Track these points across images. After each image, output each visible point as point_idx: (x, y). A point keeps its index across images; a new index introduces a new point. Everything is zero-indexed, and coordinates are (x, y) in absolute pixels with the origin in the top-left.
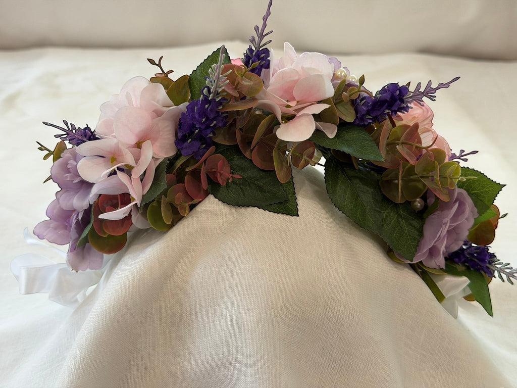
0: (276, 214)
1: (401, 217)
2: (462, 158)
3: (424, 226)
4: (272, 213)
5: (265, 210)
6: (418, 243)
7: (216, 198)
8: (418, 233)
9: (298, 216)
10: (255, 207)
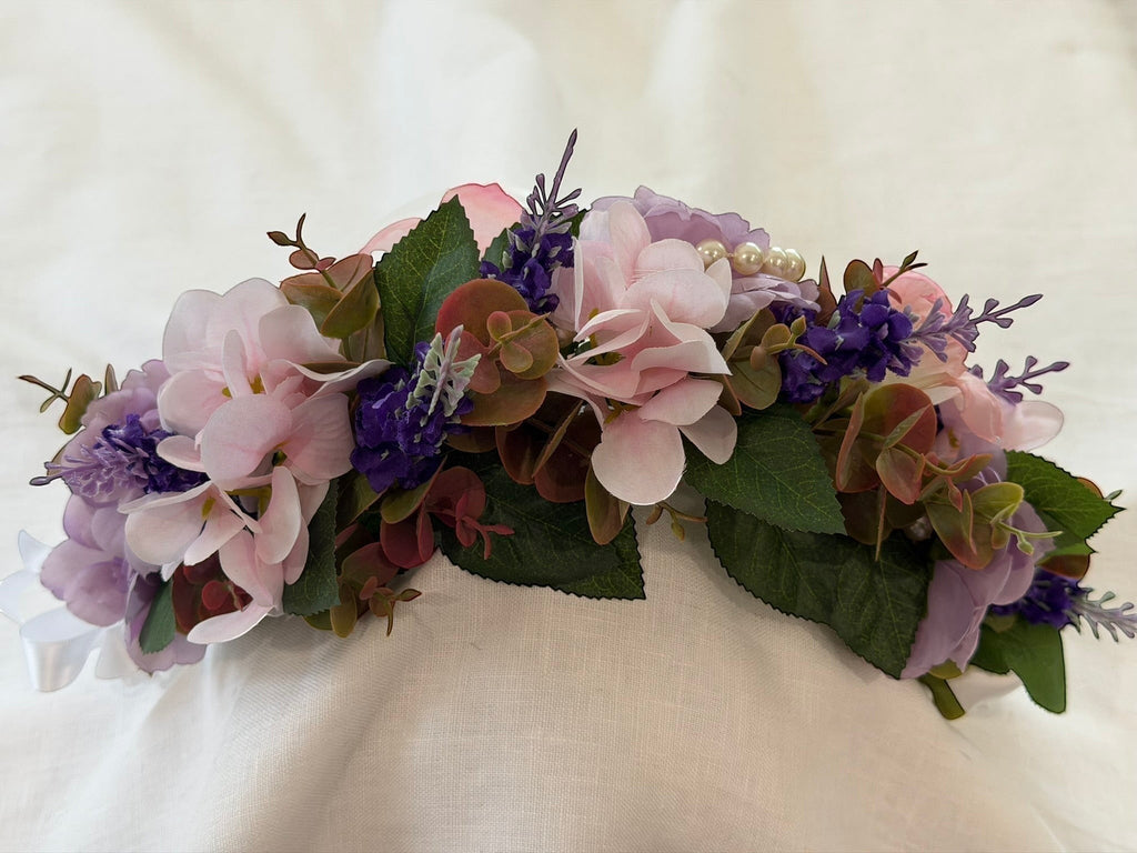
0: (595, 600)
1: (879, 572)
2: (1029, 381)
3: (931, 583)
4: (584, 598)
5: (568, 594)
6: (913, 636)
7: (455, 564)
8: (914, 608)
9: (644, 598)
10: (544, 586)
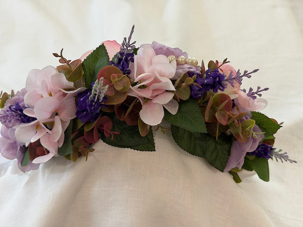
0: (142, 151)
1: (218, 144)
2: (258, 93)
3: (232, 146)
4: (139, 151)
5: (135, 150)
6: (227, 161)
7: (104, 142)
8: (227, 153)
9: (155, 151)
